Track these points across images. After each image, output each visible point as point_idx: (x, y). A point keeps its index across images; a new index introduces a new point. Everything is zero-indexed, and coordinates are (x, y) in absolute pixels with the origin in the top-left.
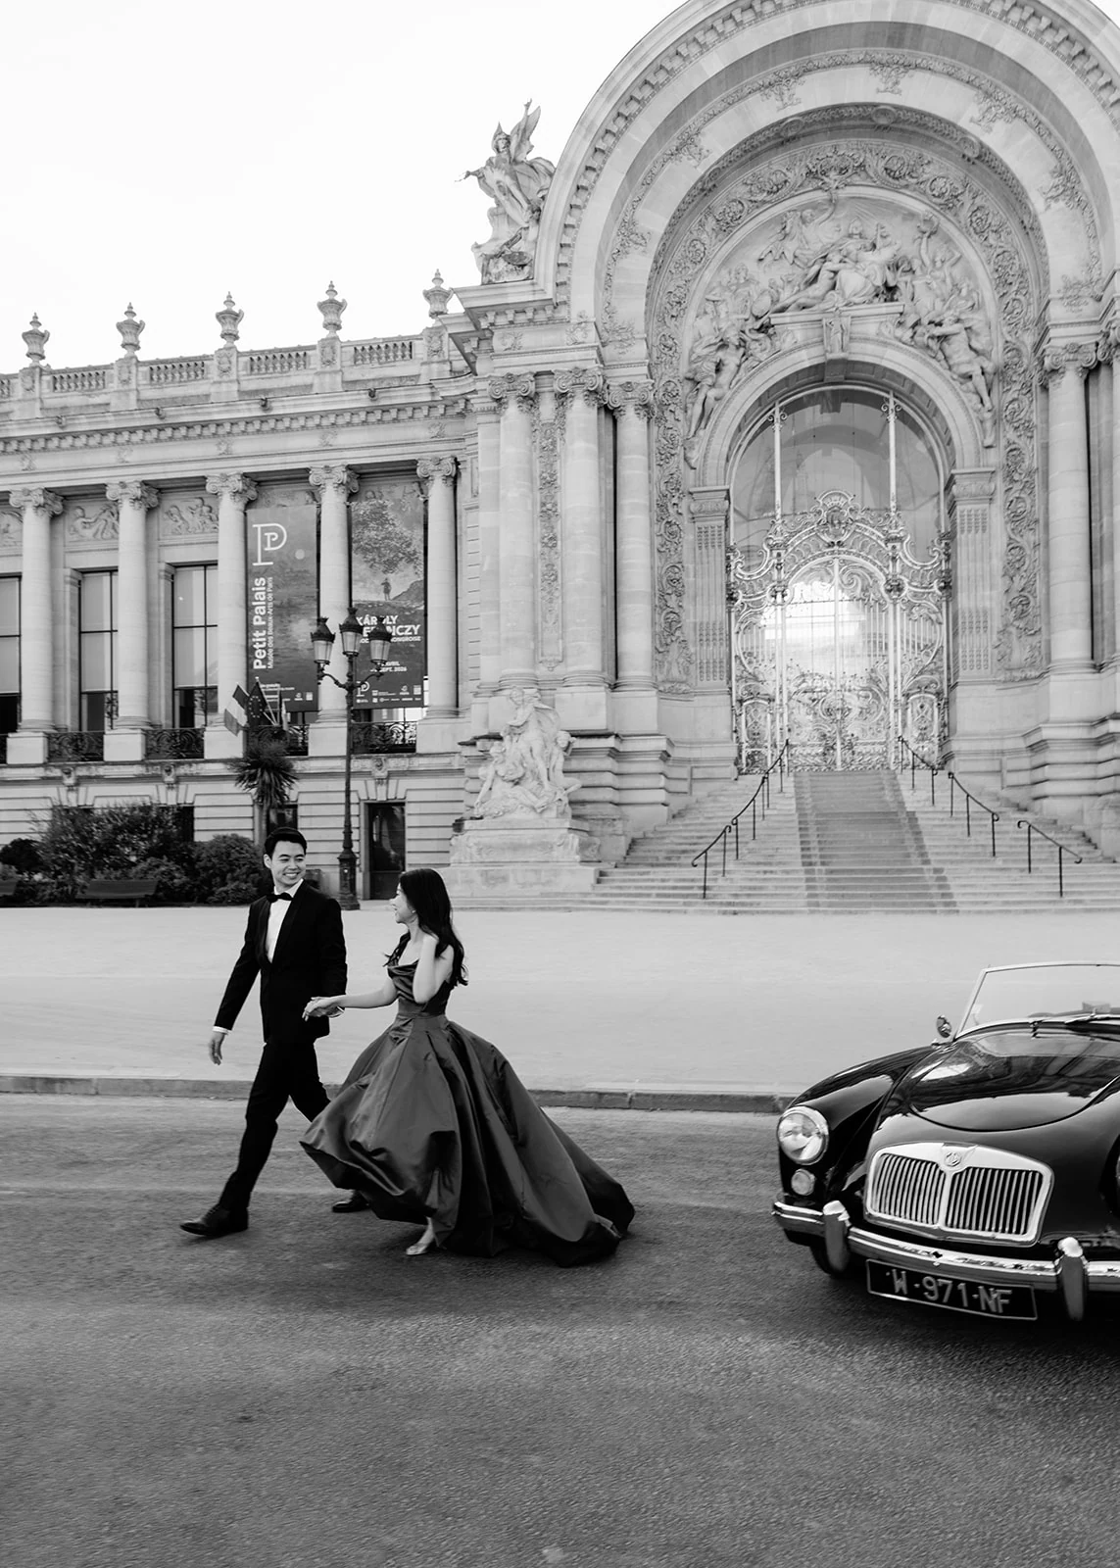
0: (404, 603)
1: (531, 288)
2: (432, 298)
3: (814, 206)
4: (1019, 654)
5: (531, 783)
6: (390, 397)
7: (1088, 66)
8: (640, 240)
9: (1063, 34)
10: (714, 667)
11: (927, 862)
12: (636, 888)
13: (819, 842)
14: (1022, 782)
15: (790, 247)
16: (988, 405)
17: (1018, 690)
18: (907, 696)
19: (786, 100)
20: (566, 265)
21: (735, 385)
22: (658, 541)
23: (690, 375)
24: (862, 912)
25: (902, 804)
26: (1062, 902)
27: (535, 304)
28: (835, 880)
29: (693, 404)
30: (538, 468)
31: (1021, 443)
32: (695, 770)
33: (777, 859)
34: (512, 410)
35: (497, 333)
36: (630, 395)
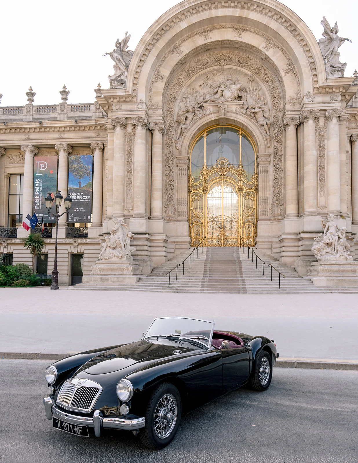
0: (85, 189)
1: (124, 91)
2: (97, 92)
3: (217, 70)
4: (277, 212)
5: (119, 249)
6: (82, 123)
7: (296, 34)
8: (161, 78)
9: (289, 24)
10: (183, 213)
11: (242, 277)
12: (149, 283)
13: (210, 270)
14: (277, 252)
15: (210, 82)
16: (268, 134)
17: (277, 223)
18: (244, 223)
19: (207, 37)
20: (136, 84)
21: (191, 124)
22: (165, 172)
23: (177, 120)
24: (217, 293)
25: (239, 258)
26: (279, 290)
27: (126, 96)
28: (211, 282)
29: (178, 129)
30: (126, 148)
31: (278, 146)
32: (176, 246)
33: (196, 275)
34: (118, 129)
35: (114, 104)
36: (157, 126)
